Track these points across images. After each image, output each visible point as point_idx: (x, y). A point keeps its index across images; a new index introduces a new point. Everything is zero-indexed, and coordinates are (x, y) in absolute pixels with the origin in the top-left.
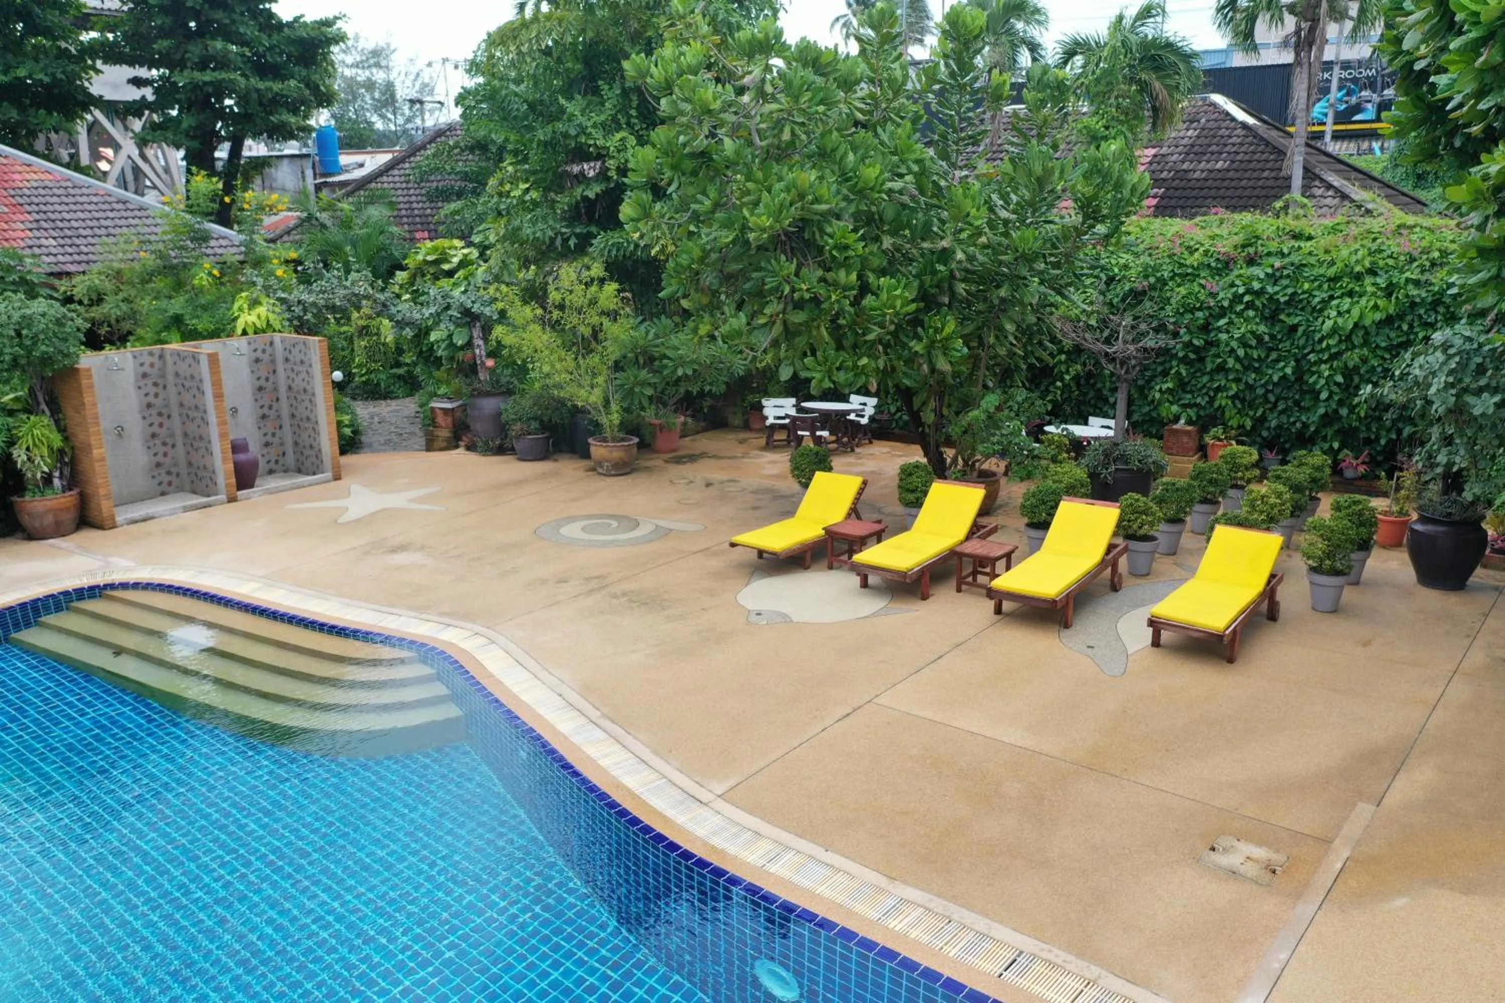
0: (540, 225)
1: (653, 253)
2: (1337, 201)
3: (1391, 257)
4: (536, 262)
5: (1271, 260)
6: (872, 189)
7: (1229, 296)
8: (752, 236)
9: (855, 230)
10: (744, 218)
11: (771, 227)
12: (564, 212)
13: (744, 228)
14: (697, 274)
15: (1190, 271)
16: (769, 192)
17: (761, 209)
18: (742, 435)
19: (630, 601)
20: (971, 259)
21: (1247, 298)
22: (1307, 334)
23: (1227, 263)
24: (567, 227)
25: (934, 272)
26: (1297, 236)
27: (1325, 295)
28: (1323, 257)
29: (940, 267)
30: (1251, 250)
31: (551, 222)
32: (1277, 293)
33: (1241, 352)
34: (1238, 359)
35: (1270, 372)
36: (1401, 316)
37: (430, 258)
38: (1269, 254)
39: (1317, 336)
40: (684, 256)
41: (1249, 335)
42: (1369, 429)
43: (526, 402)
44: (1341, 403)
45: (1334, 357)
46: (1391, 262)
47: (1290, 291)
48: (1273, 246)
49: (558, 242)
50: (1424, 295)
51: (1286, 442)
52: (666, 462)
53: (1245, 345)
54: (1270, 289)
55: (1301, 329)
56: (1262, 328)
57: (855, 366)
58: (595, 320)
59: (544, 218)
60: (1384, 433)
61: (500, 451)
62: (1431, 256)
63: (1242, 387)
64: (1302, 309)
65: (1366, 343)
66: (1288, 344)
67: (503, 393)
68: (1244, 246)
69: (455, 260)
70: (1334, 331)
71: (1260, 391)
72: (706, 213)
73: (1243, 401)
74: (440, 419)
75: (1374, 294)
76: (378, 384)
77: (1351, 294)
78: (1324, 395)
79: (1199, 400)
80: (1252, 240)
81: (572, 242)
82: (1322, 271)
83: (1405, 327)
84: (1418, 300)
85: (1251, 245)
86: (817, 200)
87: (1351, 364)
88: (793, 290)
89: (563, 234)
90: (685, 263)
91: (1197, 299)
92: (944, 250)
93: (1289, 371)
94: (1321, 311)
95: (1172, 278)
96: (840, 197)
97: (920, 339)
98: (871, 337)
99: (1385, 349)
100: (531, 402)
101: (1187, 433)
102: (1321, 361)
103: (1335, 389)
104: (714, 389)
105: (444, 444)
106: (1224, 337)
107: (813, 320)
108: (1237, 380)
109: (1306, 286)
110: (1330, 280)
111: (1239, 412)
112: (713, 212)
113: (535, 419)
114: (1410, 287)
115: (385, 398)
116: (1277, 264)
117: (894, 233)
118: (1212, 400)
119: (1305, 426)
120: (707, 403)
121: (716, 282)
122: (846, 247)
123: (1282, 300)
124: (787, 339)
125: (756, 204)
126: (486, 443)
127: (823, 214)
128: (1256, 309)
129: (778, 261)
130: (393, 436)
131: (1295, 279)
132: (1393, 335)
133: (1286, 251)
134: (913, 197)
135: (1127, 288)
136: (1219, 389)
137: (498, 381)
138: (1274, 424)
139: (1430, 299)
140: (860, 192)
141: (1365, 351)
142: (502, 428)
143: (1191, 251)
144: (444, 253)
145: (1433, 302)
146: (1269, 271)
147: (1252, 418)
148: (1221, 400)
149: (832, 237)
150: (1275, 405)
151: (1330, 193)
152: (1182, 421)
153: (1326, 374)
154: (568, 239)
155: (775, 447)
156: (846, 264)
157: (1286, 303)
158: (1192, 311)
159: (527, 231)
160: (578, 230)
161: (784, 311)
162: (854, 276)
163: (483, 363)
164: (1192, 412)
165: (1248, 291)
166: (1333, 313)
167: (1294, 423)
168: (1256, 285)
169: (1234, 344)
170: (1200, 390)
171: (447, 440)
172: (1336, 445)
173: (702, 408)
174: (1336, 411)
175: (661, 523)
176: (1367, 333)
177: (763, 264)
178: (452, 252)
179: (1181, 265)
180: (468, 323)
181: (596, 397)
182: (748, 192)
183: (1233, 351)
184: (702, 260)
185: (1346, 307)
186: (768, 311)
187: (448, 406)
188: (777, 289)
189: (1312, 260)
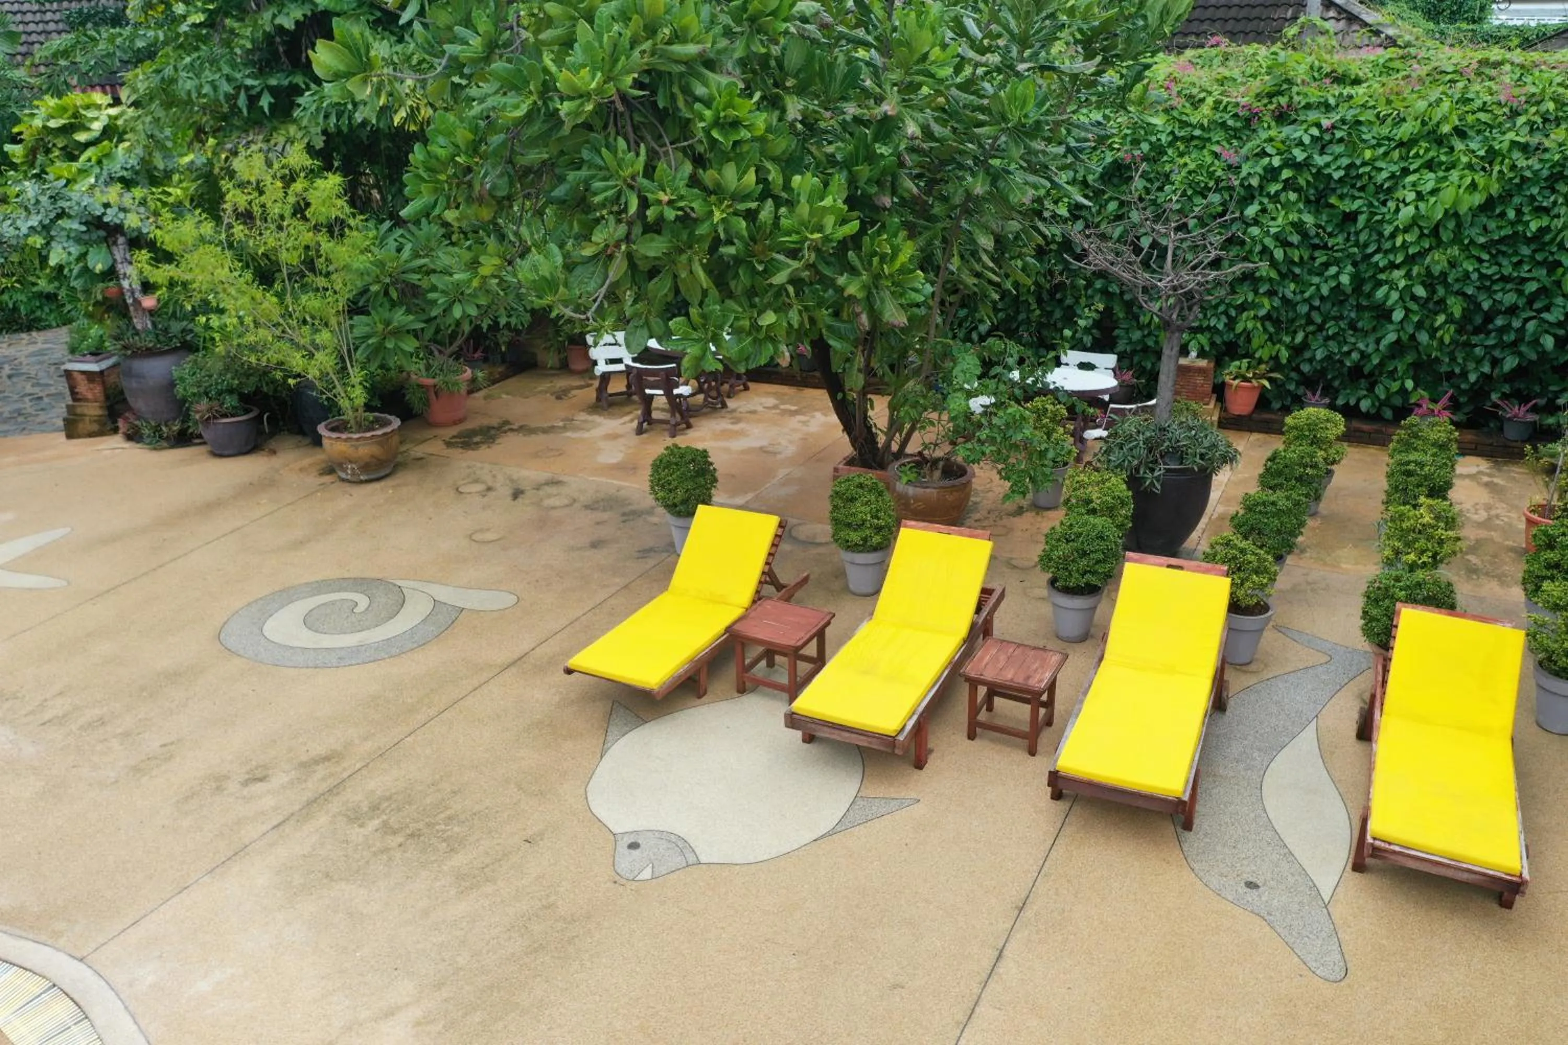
0: (208, 75)
1: (397, 120)
2: (1342, 24)
3: (1483, 108)
4: (215, 131)
5: (1312, 116)
6: (774, 13)
7: (1259, 170)
8: (565, 108)
9: (748, 92)
10: (546, 71)
11: (599, 91)
12: (249, 52)
13: (547, 88)
14: (469, 170)
15: (1197, 132)
16: (590, 20)
17: (577, 55)
18: (562, 383)
19: (387, 829)
20: (927, 133)
21: (1286, 174)
22: (1374, 227)
23: (1248, 121)
24: (256, 78)
25: (872, 158)
26: (1340, 79)
27: (1394, 168)
28: (1384, 110)
29: (882, 150)
30: (1283, 101)
31: (226, 70)
32: (1327, 165)
33: (1279, 254)
34: (1274, 263)
35: (1316, 280)
36: (1506, 197)
37: (53, 124)
38: (1308, 106)
39: (1388, 230)
40: (441, 140)
41: (1289, 229)
42: (1453, 359)
43: (214, 365)
44: (1419, 326)
45: (1411, 260)
46: (1483, 116)
47: (1345, 161)
48: (1314, 94)
49: (242, 101)
50: (1537, 167)
51: (1334, 378)
52: (449, 444)
53: (1285, 244)
54: (1320, 160)
55: (1362, 219)
56: (1309, 219)
57: (755, 327)
58: (308, 237)
59: (213, 62)
60: (1471, 365)
61: (183, 439)
62: (1543, 108)
63: (1277, 302)
64: (1362, 189)
65: (1457, 238)
66: (1340, 239)
67: (174, 350)
68: (1271, 96)
69: (97, 126)
70: (1414, 222)
71: (1303, 309)
72: (474, 61)
73: (1277, 322)
74: (83, 387)
75: (1470, 166)
76: (15, 309)
77: (1430, 165)
78: (1398, 315)
79: (1213, 322)
80: (1284, 85)
81: (265, 102)
82: (1385, 131)
83: (1511, 214)
84: (1528, 174)
85: (1280, 93)
86: (678, 37)
87: (1436, 270)
88: (644, 203)
89: (248, 88)
90: (442, 153)
91: (1211, 175)
92: (886, 118)
93: (1345, 279)
94: (1390, 190)
95: (1171, 144)
96: (718, 29)
97: (853, 271)
98: (780, 278)
99: (1483, 247)
100: (220, 366)
101: (1200, 370)
102: (1393, 266)
103: (1414, 306)
104: (513, 321)
105: (95, 427)
106: (1255, 231)
107: (681, 251)
108: (1271, 293)
109: (1368, 154)
110: (1401, 144)
111: (1270, 339)
112: (487, 59)
113: (231, 391)
114: (1516, 155)
115: (29, 329)
116: (1326, 123)
117: (801, 91)
118: (1231, 323)
119: (1364, 356)
120: (504, 337)
121: (503, 182)
122: (735, 124)
123: (1336, 175)
124: (634, 282)
125: (568, 43)
126: (157, 429)
127: (687, 62)
128: (1298, 190)
129: (613, 149)
130: (27, 405)
131: (1352, 146)
132: (1492, 225)
133: (1332, 101)
134: (824, 27)
135: (1109, 160)
136: (1242, 308)
137: (166, 330)
138: (1320, 355)
139: (1545, 173)
140: (753, 20)
141: (1455, 251)
142: (181, 408)
143: (1196, 103)
144: (76, 115)
145: (1551, 175)
146: (1315, 132)
147: (1288, 347)
148: (1246, 322)
149: (708, 103)
150: (1321, 328)
151: (1332, 13)
152: (1193, 354)
153: (1402, 284)
154: (259, 96)
155: (611, 405)
156: (736, 154)
157: (1341, 180)
158: (1203, 193)
159: (186, 84)
160: (273, 82)
161: (628, 238)
162: (751, 177)
163: (137, 302)
164: (1203, 339)
165: (1290, 163)
166: (1410, 196)
167: (1349, 353)
168: (1299, 155)
169: (1269, 242)
170: (1216, 307)
171: (99, 421)
172: (1409, 384)
173: (497, 345)
174: (1413, 337)
175: (444, 594)
176: (1459, 225)
177: (586, 154)
178: (90, 114)
179: (1184, 124)
180: (106, 239)
181: (324, 361)
182: (548, 22)
183: (1265, 250)
184: (474, 148)
185: (1430, 186)
186: (599, 236)
187: (93, 367)
188: (617, 203)
189: (1368, 115)
